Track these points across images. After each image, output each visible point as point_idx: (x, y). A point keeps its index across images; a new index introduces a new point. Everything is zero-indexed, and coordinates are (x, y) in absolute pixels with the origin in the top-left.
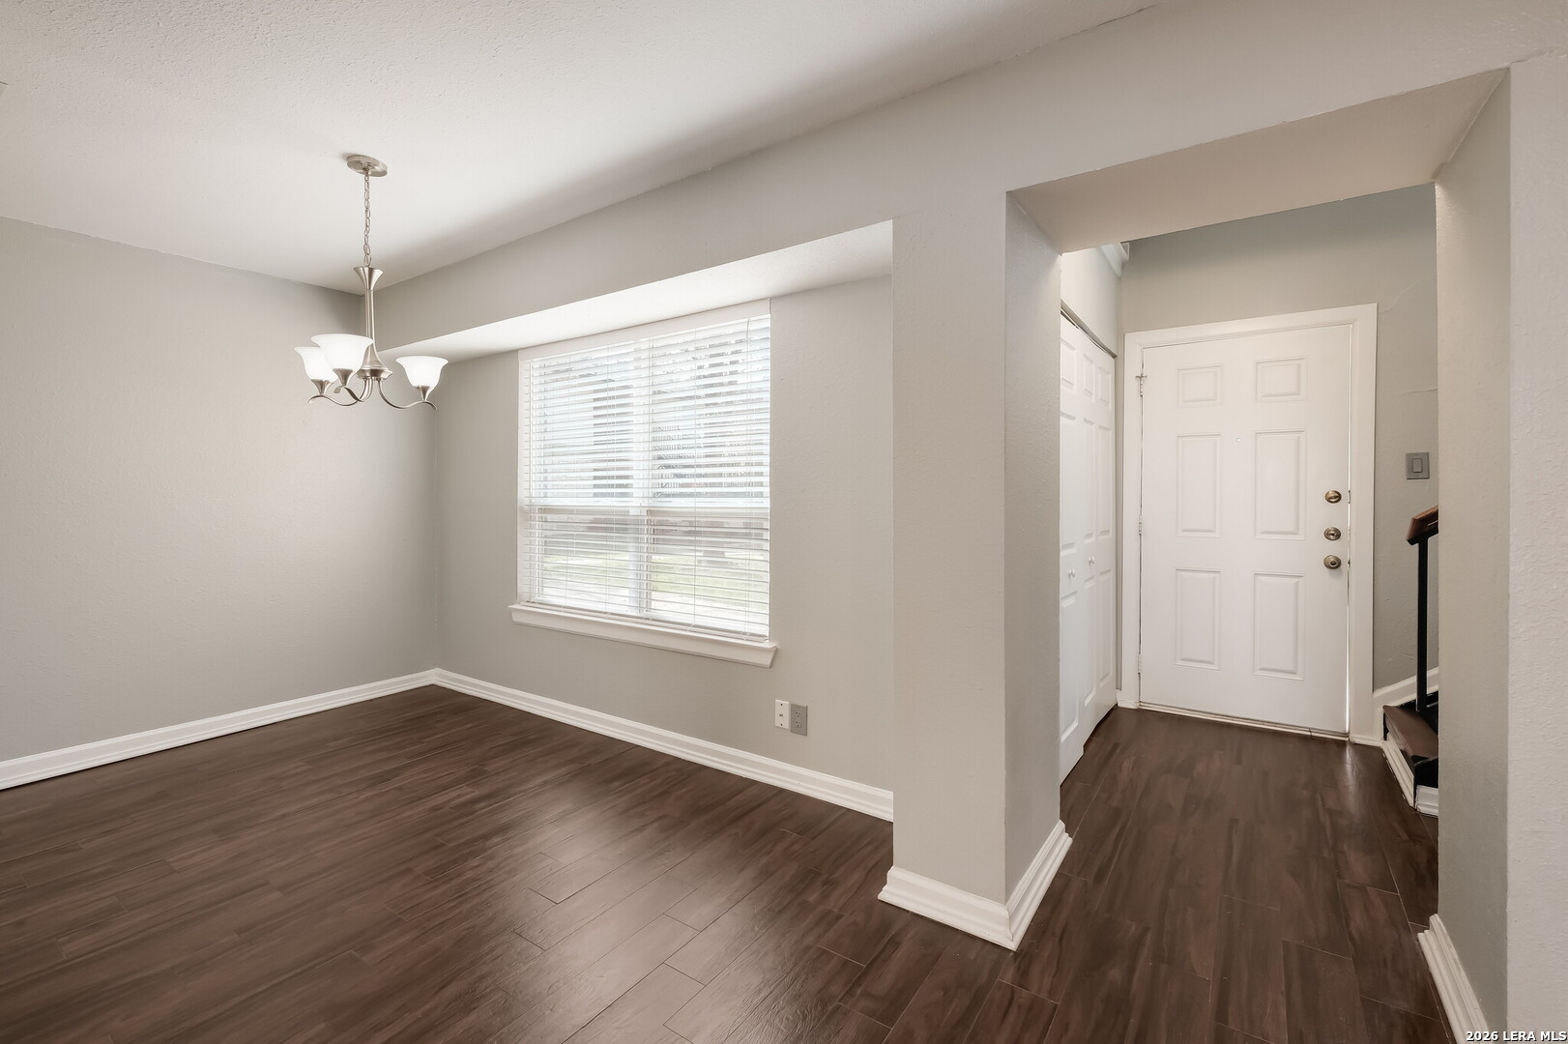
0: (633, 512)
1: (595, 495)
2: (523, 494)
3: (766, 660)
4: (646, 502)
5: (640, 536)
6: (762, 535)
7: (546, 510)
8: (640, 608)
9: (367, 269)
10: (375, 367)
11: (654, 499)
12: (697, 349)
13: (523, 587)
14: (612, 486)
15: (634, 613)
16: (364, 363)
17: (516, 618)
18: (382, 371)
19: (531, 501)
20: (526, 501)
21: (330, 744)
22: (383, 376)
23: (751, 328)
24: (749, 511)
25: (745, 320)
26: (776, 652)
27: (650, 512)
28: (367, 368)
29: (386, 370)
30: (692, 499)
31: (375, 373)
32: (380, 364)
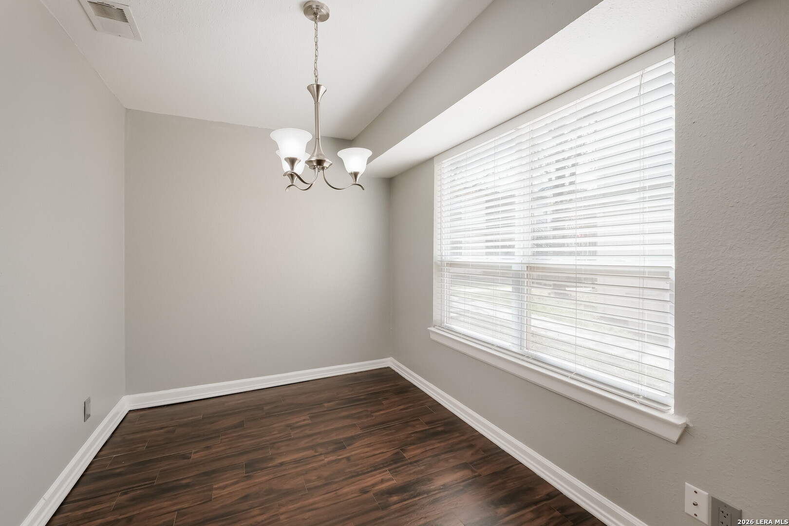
0: (514, 267)
1: (487, 254)
2: (436, 253)
3: (674, 436)
4: (526, 260)
5: (521, 287)
6: (596, 280)
7: (451, 264)
8: (521, 346)
9: (315, 86)
10: (320, 158)
11: (534, 257)
12: (548, 165)
13: (436, 316)
14: (498, 247)
15: (515, 349)
16: (312, 156)
17: (433, 337)
18: (325, 161)
19: (442, 258)
20: (439, 258)
21: (326, 405)
22: (326, 165)
23: (645, 80)
24: (642, 269)
25: (638, 74)
26: (686, 430)
27: (530, 268)
28: (314, 159)
29: (327, 160)
30: (573, 258)
31: (320, 162)
32: (324, 156)
